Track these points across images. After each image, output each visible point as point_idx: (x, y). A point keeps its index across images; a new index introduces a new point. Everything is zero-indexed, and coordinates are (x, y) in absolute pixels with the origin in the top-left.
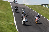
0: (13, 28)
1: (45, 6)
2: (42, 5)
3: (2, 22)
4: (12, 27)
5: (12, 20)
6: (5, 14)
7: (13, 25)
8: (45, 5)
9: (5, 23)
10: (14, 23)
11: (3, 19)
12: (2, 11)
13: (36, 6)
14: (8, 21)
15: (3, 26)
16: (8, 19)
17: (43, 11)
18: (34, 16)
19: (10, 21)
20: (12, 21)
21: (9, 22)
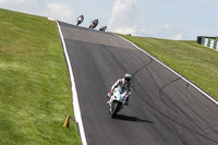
0: (67, 139)
1: (212, 46)
2: (200, 40)
3: (21, 113)
4: (64, 135)
5: (63, 103)
6: (33, 77)
7: (68, 125)
8: (212, 41)
9: (32, 115)
10: (72, 118)
11: (25, 99)
12: (21, 61)
13: (173, 42)
14: (46, 106)
15: (24, 131)
16: (49, 97)
17: (204, 65)
18: (161, 90)
19: (56, 106)
20: (62, 107)
21: (49, 113)
